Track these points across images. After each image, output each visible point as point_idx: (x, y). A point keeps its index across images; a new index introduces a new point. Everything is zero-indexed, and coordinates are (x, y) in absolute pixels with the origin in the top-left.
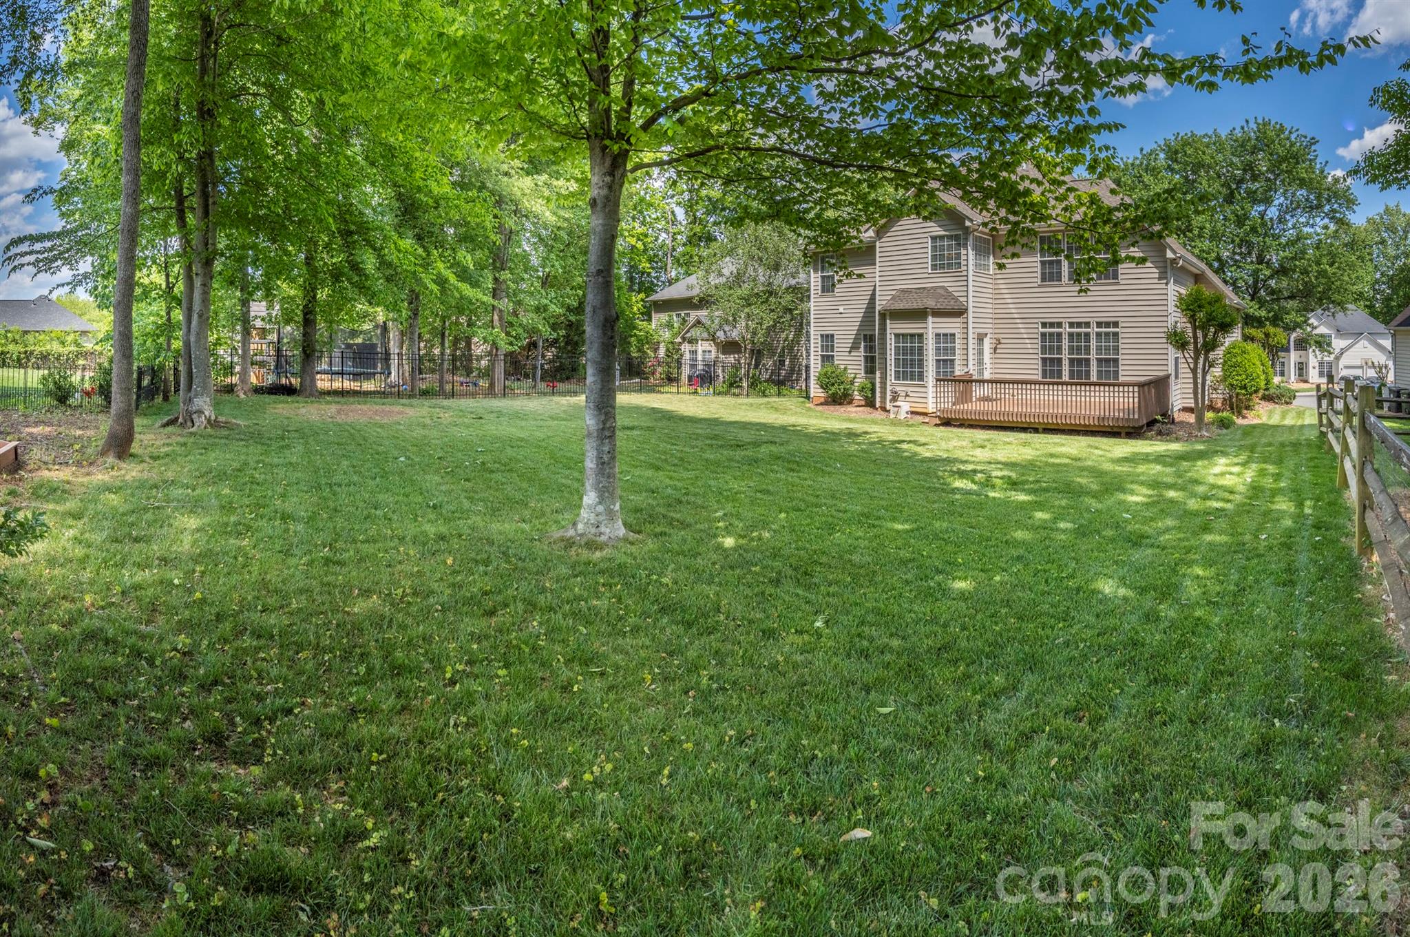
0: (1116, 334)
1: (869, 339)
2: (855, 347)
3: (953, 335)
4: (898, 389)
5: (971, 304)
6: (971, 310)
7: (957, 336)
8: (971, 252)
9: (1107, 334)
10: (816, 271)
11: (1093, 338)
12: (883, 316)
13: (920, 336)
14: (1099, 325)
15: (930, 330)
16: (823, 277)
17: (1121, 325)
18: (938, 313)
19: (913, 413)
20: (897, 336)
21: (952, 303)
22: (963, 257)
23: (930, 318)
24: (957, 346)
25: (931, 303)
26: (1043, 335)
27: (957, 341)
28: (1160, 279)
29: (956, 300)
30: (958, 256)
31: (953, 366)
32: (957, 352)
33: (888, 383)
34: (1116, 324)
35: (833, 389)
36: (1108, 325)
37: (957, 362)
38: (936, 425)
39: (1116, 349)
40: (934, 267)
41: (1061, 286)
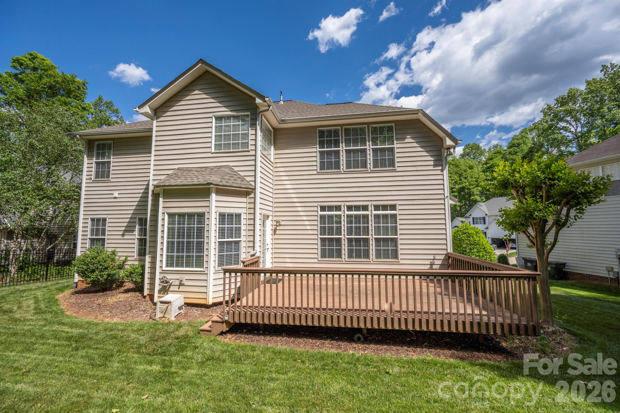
0: (395, 216)
1: (142, 222)
2: (129, 229)
3: (239, 216)
4: (169, 277)
5: (259, 185)
6: (258, 190)
7: (243, 216)
8: (259, 133)
9: (385, 216)
10: (90, 156)
11: (371, 219)
12: (156, 197)
13: (201, 216)
14: (377, 208)
15: (214, 210)
16: (98, 164)
17: (398, 207)
18: (223, 191)
19: (187, 304)
20: (171, 215)
21: (239, 181)
22: (252, 137)
23: (214, 196)
24: (243, 227)
25: (215, 179)
26: (322, 217)
27: (243, 222)
28: (434, 166)
29: (242, 178)
30: (246, 136)
31: (238, 249)
32: (243, 233)
33: (158, 270)
34: (393, 207)
35: (93, 276)
36: (385, 207)
37: (243, 244)
38: (222, 333)
39: (395, 230)
40: (218, 146)
41: (340, 173)
